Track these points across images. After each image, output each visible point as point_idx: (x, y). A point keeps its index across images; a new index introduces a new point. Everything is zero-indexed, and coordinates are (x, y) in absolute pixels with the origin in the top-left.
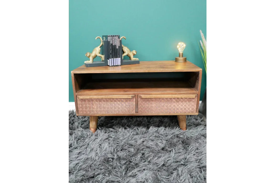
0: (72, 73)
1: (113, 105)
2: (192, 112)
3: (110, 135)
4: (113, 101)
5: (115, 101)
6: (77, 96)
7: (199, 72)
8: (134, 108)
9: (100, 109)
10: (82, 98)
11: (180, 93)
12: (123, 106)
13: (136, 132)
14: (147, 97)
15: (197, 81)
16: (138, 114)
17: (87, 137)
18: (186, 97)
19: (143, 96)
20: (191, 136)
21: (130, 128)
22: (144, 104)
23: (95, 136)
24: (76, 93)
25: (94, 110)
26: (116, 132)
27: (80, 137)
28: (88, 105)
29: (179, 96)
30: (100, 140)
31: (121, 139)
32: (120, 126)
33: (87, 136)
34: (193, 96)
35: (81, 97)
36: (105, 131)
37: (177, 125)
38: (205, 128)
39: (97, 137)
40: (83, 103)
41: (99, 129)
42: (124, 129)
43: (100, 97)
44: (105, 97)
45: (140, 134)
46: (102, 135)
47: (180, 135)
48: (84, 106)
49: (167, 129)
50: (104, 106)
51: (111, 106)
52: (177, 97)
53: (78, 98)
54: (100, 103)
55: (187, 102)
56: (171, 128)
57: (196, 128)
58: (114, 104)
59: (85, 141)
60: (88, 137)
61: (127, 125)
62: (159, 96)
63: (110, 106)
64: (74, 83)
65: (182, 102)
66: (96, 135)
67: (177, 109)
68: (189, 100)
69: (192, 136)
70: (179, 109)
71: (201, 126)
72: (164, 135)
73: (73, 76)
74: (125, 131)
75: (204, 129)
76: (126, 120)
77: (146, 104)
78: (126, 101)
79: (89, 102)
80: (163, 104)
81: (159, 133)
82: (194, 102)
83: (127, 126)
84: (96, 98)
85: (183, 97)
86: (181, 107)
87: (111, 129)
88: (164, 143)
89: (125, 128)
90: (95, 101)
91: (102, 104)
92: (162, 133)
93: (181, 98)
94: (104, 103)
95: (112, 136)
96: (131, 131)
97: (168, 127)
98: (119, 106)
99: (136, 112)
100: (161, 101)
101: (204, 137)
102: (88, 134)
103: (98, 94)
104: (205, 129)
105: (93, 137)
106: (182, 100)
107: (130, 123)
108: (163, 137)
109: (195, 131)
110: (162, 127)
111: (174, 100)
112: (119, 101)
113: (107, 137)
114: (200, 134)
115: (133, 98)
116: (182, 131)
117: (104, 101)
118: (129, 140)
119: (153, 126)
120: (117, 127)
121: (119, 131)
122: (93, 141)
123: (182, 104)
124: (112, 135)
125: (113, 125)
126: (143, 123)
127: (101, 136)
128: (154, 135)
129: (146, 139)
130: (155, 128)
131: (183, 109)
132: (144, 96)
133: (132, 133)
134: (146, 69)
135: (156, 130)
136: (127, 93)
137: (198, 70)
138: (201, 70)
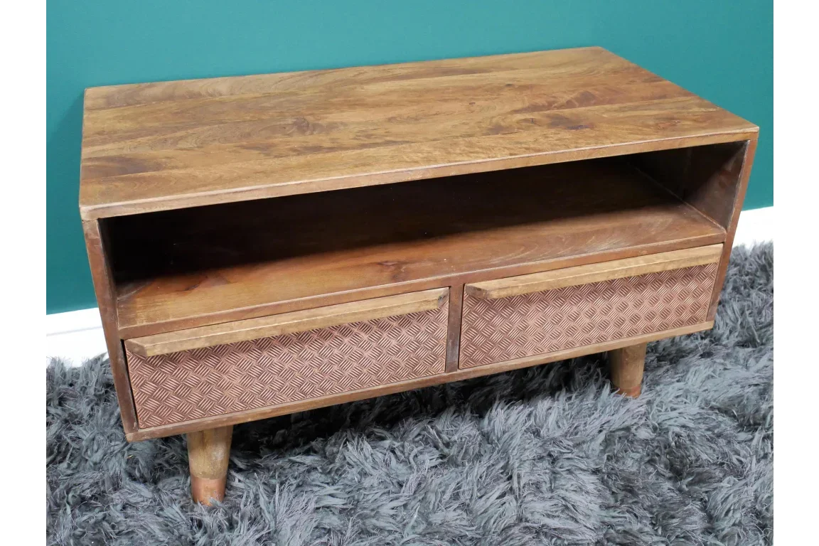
0: (84, 216)
1: (336, 351)
4: (336, 333)
5: (346, 332)
6: (123, 341)
7: (746, 141)
8: (441, 350)
9: (265, 383)
10: (166, 351)
11: (657, 247)
12: (385, 351)
13: (436, 453)
14: (515, 292)
16: (459, 371)
19: (493, 289)
22: (489, 322)
24: (119, 328)
28: (192, 378)
35: (157, 348)
40: (168, 369)
45: (464, 457)
47: (636, 429)
48: (171, 383)
50: (287, 366)
51: (326, 361)
53: (140, 353)
54: (265, 354)
63: (316, 362)
65: (656, 286)
70: (643, 317)
72: (571, 444)
77: (497, 320)
78: (405, 323)
79: (202, 363)
80: (575, 309)
82: (705, 276)
86: (651, 309)
90: (231, 349)
91: (276, 360)
94: (286, 350)
98: (367, 354)
99: (449, 367)
100: (567, 297)
101: (730, 419)
112: (367, 329)
117: (285, 342)
120: (335, 444)
123: (654, 294)
131: (658, 315)
132: (500, 288)
136: (411, 284)
137: (745, 136)
138: (756, 133)
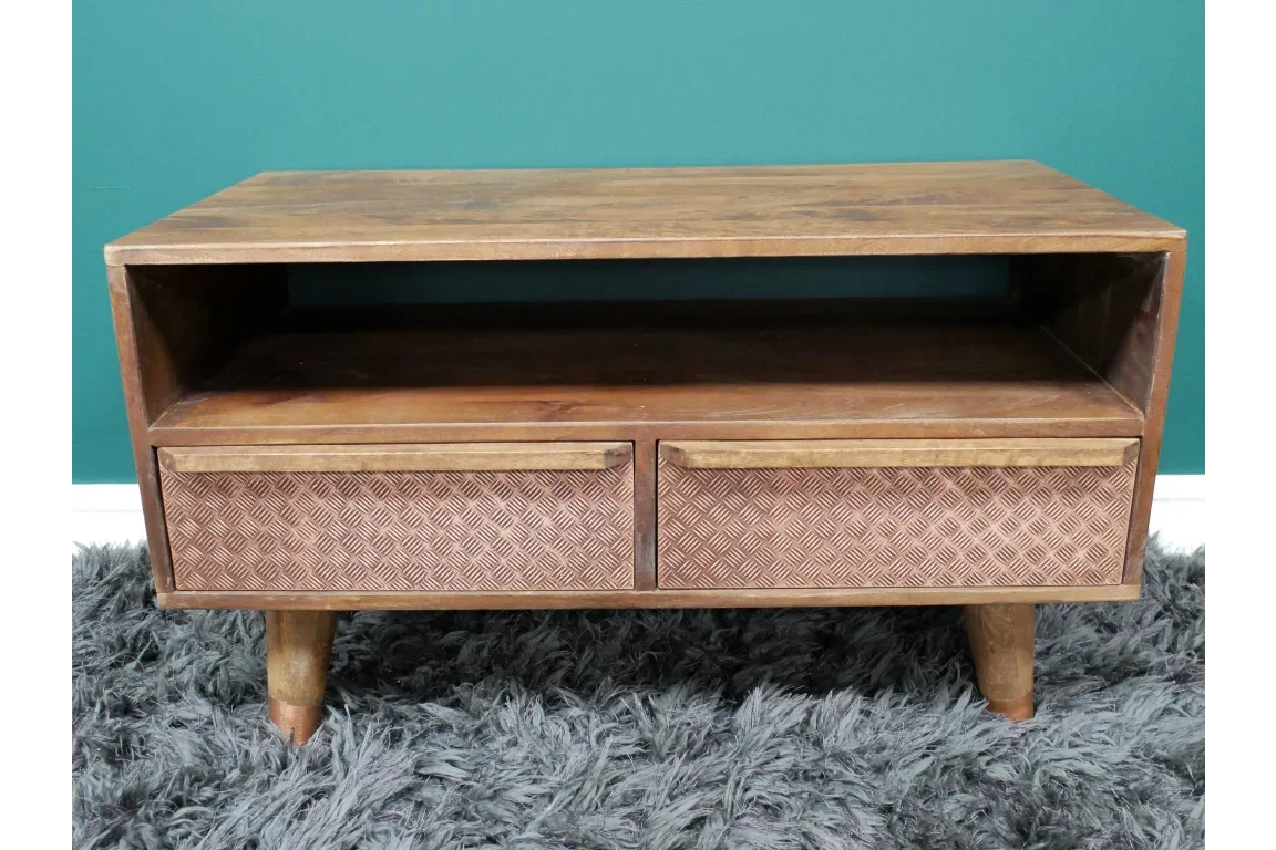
0: (108, 259)
1: (457, 520)
2: (1093, 578)
3: (431, 764)
4: (455, 489)
5: (471, 492)
6: (155, 449)
7: (1162, 253)
8: (627, 549)
9: (351, 552)
10: (202, 469)
11: (1004, 427)
12: (533, 534)
13: (635, 736)
14: (735, 462)
15: (1140, 326)
16: (658, 592)
17: (243, 779)
18: (1047, 463)
19: (701, 452)
20: (1080, 773)
21: (585, 698)
22: (704, 514)
23: (309, 769)
24: (151, 429)
25: (297, 558)
26: (478, 731)
27: (187, 780)
28: (248, 525)
29: (996, 453)
30: (351, 814)
31: (523, 800)
32: (512, 686)
33: (247, 770)
34: (1110, 452)
35: (188, 460)
36: (386, 731)
37: (963, 670)
38: (1181, 702)
39: (325, 782)
40: (213, 502)
41: (339, 706)
42: (537, 709)
43: (344, 458)
44: (387, 458)
45: (672, 749)
46: (364, 761)
47: (988, 763)
48: (220, 526)
49: (882, 706)
50: (383, 531)
51: (441, 532)
52: (980, 463)
53: (170, 467)
54: (351, 504)
55: (1056, 497)
56: (909, 702)
57: (1108, 700)
58: (458, 515)
59: (225, 818)
60: (253, 781)
61: (560, 674)
62: (828, 453)
63: (427, 532)
64: (133, 344)
65: (1013, 496)
66: (320, 766)
67: (976, 555)
68: (1073, 483)
69: (1086, 766)
70: (991, 554)
71: (1148, 680)
72: (866, 765)
73: (119, 282)
74: (553, 727)
75: (1173, 706)
76: (555, 633)
77: (719, 513)
78: (564, 492)
79: (262, 502)
80: (857, 516)
81: (818, 743)
82: (1109, 496)
83: (568, 682)
84: (317, 468)
85: (1021, 462)
86: (1006, 540)
87: (438, 711)
88: (867, 831)
89: (552, 704)
90: (303, 488)
91: (366, 518)
92: (850, 747)
93: (1011, 470)
94: (381, 504)
95: (445, 769)
96: (597, 724)
97: (889, 693)
98: (505, 533)
99: (641, 582)
100: (841, 493)
101: (1181, 781)
102: (256, 753)
103: (330, 432)
104: (1177, 707)
105: (294, 782)
106: (1011, 482)
107: (588, 654)
108: (851, 775)
109: (1105, 727)
110: (844, 697)
111: (949, 484)
112: (503, 491)
113: (408, 781)
114: (1148, 749)
115: (616, 462)
116: (1003, 728)
117: (380, 491)
118: (585, 804)
119: (772, 681)
120: (485, 695)
121: (498, 725)
122: (288, 817)
123: (1009, 513)
124: (447, 759)
125: (456, 677)
126: (692, 660)
127: (354, 771)
128: (783, 764)
129: (720, 803)
130: (786, 703)
131: (1021, 554)
132: (709, 452)
133: (610, 740)
134: (726, 232)
135: (798, 716)
136: (568, 428)
137: (1158, 242)
138: (1179, 240)
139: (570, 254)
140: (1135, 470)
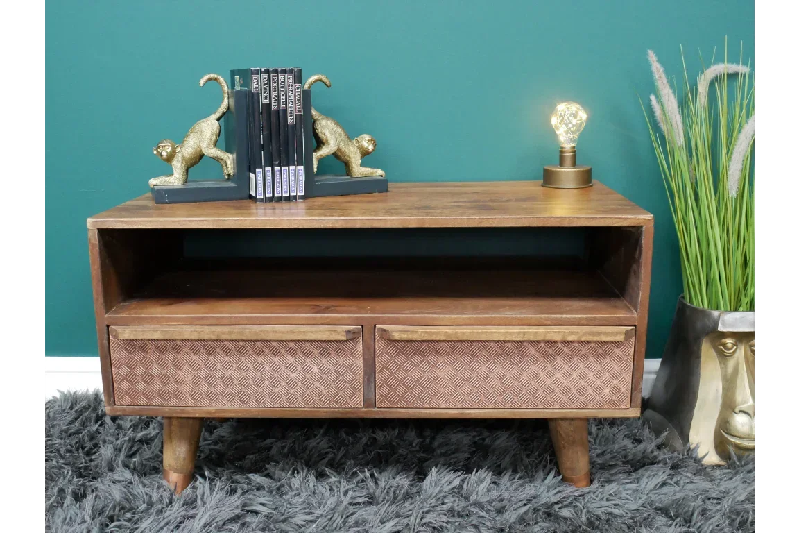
0: (89, 226)
1: (267, 368)
2: (614, 405)
3: (252, 505)
4: (266, 351)
5: (275, 353)
6: (108, 326)
7: (641, 227)
8: (359, 385)
9: (210, 385)
10: (132, 337)
11: (560, 319)
12: (308, 376)
13: (365, 492)
14: (415, 337)
15: (634, 266)
16: (376, 409)
17: (148, 509)
18: (583, 339)
19: (396, 331)
20: (611, 514)
21: (339, 473)
22: (400, 366)
23: (184, 505)
24: (107, 316)
25: (181, 388)
26: (278, 489)
27: (117, 509)
28: (156, 370)
29: (556, 333)
30: (205, 526)
31: (300, 523)
32: (299, 465)
33: (150, 505)
34: (617, 333)
35: (126, 333)
36: (227, 487)
37: (551, 461)
38: (675, 480)
39: (192, 512)
40: (138, 356)
41: (203, 476)
42: (312, 479)
43: (208, 332)
44: (230, 333)
45: (384, 498)
46: (213, 502)
47: (560, 508)
48: (140, 370)
49: (505, 480)
50: (228, 373)
51: (259, 375)
52: (547, 339)
53: (116, 337)
54: (211, 358)
55: (591, 359)
56: (520, 478)
57: (634, 476)
58: (268, 364)
59: (137, 528)
60: (153, 510)
61: (326, 460)
62: (466, 332)
63: (251, 374)
64: (99, 271)
65: (569, 358)
66: (190, 503)
67: (548, 391)
68: (600, 351)
69: (616, 511)
70: (557, 390)
71: (655, 467)
72: (492, 509)
73: (94, 237)
74: (320, 487)
75: (669, 481)
76: (325, 439)
77: (407, 365)
78: (325, 353)
79: (163, 356)
80: (483, 368)
81: (467, 498)
82: (621, 359)
83: (331, 464)
84: (193, 338)
85: (570, 338)
86: (566, 383)
87: (257, 478)
89: (321, 476)
90: (185, 349)
91: (219, 366)
92: (484, 499)
93: (565, 342)
94: (227, 359)
95: (259, 508)
96: (344, 485)
97: (509, 473)
98: (293, 375)
99: (367, 403)
100: (473, 355)
101: (666, 519)
102: (155, 497)
103: (200, 319)
104: (672, 482)
105: (176, 511)
106: (566, 350)
107: (342, 453)
108: (484, 514)
109: (629, 492)
110: (482, 473)
111: (533, 351)
112: (293, 352)
113: (237, 512)
114: (652, 503)
115: (352, 337)
116: (569, 490)
117: (227, 352)
118: (334, 525)
119: (444, 465)
120: (283, 469)
121: (290, 487)
122: (172, 528)
123: (566, 367)
124: (262, 503)
125: (268, 460)
126: (402, 455)
127: (208, 505)
128: (445, 507)
129: (408, 525)
130: (450, 476)
131: (574, 390)
132: (401, 331)
133: (350, 494)
134: (412, 215)
135: (456, 482)
136: (328, 318)
137: (638, 221)
138: (649, 220)
139: (329, 225)
140: (633, 344)
